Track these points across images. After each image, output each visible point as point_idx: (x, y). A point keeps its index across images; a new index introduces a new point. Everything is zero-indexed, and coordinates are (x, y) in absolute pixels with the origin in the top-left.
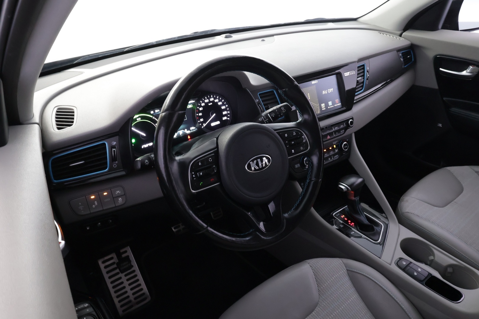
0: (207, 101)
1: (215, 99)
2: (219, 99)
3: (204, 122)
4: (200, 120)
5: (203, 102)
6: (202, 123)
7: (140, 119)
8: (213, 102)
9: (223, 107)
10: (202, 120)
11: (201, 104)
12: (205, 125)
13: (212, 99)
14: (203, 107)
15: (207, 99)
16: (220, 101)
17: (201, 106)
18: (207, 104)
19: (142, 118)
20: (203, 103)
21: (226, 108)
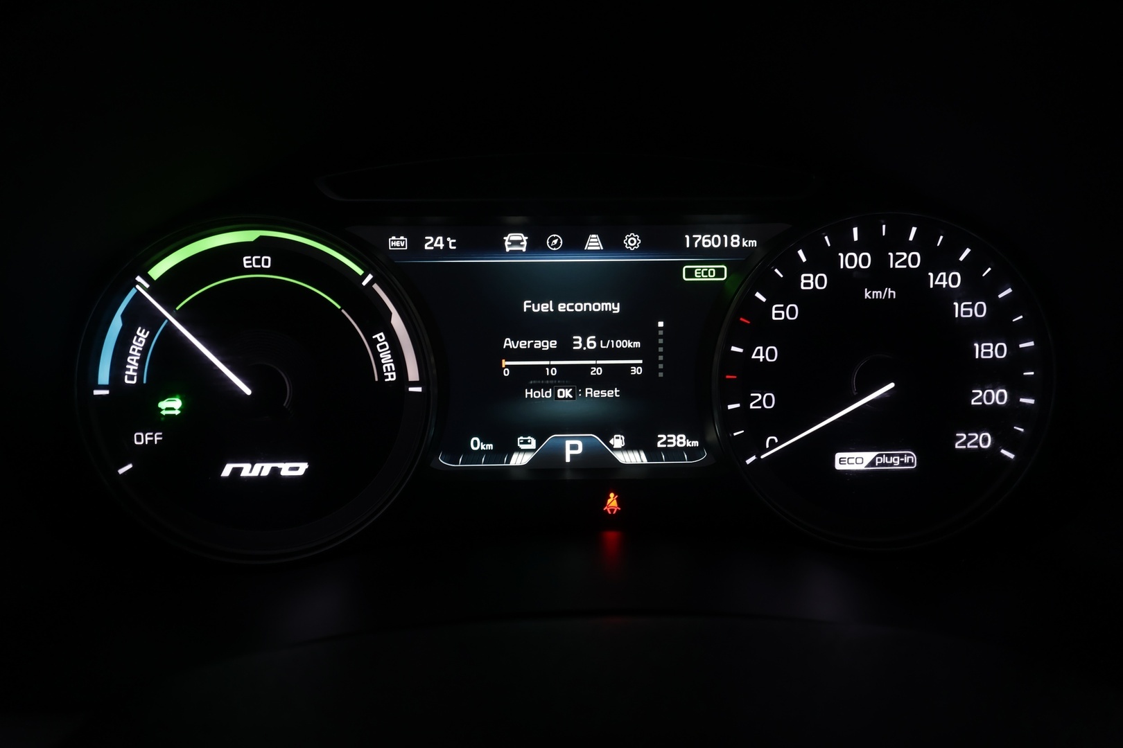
0: (855, 261)
1: (938, 260)
2: (970, 270)
3: (783, 423)
4: (746, 400)
5: (823, 261)
6: (760, 425)
7: (267, 261)
8: (911, 282)
9: (987, 350)
10: (762, 400)
11: (795, 269)
12: (774, 447)
13: (906, 260)
14: (808, 300)
15: (858, 248)
16: (970, 291)
17: (787, 291)
18: (845, 283)
19: (285, 256)
20: (812, 267)
21: (1017, 359)
